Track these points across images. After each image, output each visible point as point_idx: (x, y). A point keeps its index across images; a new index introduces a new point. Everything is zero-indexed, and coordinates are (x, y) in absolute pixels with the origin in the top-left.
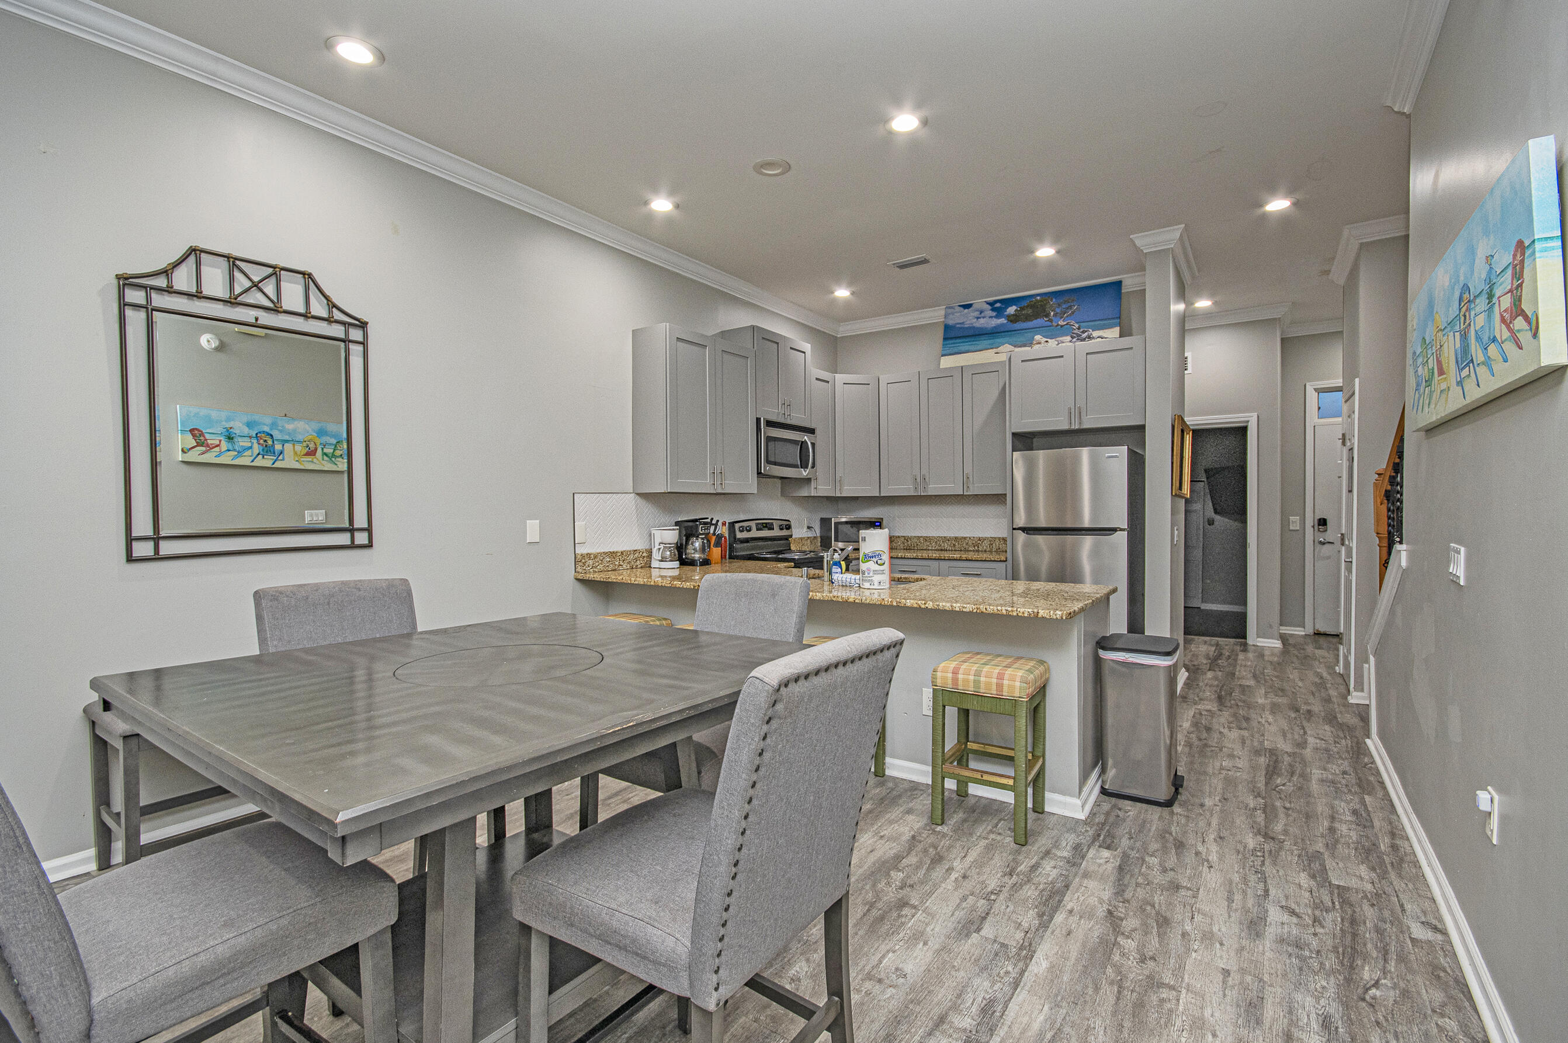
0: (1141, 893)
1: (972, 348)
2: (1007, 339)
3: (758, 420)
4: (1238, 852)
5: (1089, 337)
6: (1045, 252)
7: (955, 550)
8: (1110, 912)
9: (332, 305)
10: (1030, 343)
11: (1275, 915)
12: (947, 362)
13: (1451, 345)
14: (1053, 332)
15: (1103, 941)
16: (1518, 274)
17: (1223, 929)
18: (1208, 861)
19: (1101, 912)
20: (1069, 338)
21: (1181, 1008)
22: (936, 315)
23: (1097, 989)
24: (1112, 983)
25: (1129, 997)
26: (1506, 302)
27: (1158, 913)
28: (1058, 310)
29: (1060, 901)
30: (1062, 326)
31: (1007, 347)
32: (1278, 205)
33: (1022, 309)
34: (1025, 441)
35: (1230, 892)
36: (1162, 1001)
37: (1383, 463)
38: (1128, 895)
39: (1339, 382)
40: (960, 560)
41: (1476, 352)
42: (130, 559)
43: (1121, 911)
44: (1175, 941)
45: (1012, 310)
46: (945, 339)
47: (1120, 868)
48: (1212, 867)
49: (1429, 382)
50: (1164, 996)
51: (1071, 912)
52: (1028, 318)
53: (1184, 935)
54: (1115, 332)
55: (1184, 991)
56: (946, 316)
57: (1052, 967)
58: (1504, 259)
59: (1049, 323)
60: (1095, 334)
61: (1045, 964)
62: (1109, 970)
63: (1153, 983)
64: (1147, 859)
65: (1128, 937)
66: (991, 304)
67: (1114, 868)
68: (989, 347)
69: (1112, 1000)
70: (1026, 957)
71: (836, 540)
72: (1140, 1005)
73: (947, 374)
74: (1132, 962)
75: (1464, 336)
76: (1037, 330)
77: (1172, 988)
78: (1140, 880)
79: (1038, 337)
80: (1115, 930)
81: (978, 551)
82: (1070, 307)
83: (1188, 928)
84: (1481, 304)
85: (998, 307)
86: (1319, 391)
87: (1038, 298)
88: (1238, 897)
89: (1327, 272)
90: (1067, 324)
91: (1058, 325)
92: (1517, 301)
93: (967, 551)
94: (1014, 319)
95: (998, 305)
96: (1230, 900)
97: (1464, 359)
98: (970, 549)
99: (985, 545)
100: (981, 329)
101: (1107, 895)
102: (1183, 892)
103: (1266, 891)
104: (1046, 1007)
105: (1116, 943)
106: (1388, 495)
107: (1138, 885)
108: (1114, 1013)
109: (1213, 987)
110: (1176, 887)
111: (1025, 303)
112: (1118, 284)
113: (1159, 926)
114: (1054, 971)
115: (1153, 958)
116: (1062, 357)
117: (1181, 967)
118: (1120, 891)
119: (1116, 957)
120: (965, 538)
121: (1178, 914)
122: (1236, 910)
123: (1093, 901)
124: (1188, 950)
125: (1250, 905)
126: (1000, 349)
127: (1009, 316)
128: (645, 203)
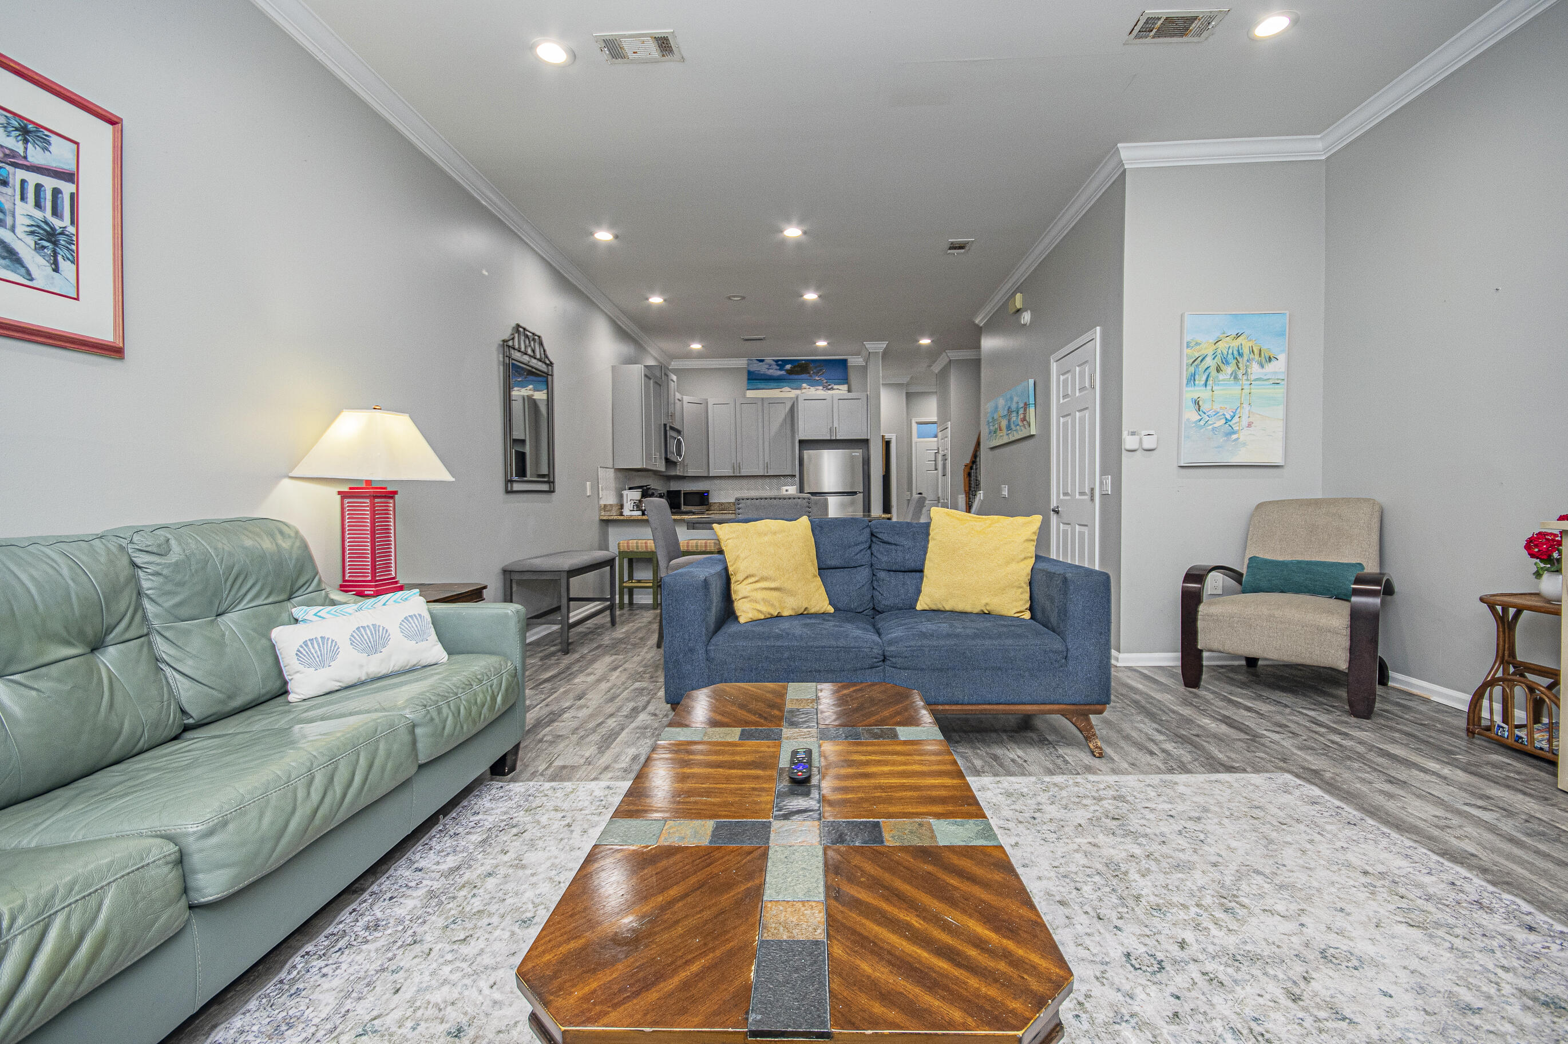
2: (785, 384)
3: (665, 425)
5: (832, 389)
6: (822, 344)
9: (546, 357)
10: (799, 388)
12: (750, 394)
13: (1004, 423)
14: (813, 384)
16: (1025, 410)
20: (821, 388)
22: (742, 363)
26: (1022, 416)
31: (787, 389)
32: (925, 341)
34: (804, 444)
37: (967, 460)
39: (933, 419)
41: (1013, 426)
42: (507, 491)
45: (788, 367)
46: (748, 379)
49: (995, 432)
52: (798, 373)
54: (845, 387)
56: (748, 365)
58: (1021, 405)
60: (836, 387)
66: (777, 361)
71: (684, 505)
73: (753, 401)
75: (1009, 421)
76: (803, 381)
79: (804, 385)
82: (821, 370)
84: (1014, 414)
85: (781, 364)
86: (918, 423)
89: (930, 366)
92: (1025, 417)
94: (790, 372)
97: (1009, 428)
100: (771, 376)
106: (969, 475)
111: (796, 364)
112: (845, 361)
126: (783, 389)
127: (787, 371)
128: (647, 299)
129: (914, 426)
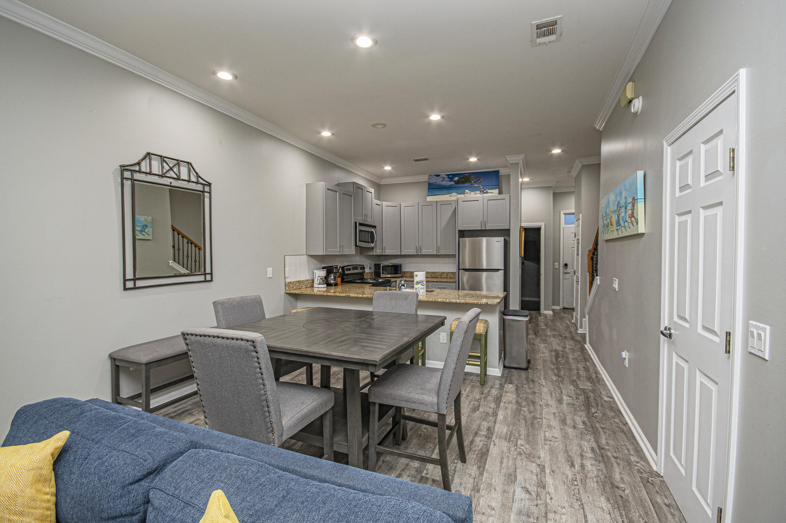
0: (524, 395)
1: (439, 193)
3: (356, 223)
4: (551, 382)
5: (487, 192)
6: (473, 159)
7: (432, 278)
8: (517, 401)
9: (198, 176)
10: (463, 193)
11: (565, 398)
12: (430, 199)
13: (614, 218)
14: (473, 189)
15: (517, 409)
16: (633, 206)
17: (551, 403)
18: (543, 385)
19: (514, 401)
20: (479, 192)
21: (544, 423)
22: (425, 178)
23: (519, 421)
24: (523, 419)
25: (529, 422)
26: (630, 212)
27: (531, 400)
28: (475, 180)
29: (501, 400)
30: (476, 187)
31: (455, 194)
32: (556, 151)
33: (460, 179)
34: (463, 234)
35: (551, 393)
36: (538, 422)
37: (591, 247)
38: (521, 396)
39: (573, 211)
40: (437, 282)
41: (621, 222)
42: (125, 289)
43: (520, 401)
44: (538, 407)
45: (456, 179)
46: (429, 189)
47: (516, 389)
48: (544, 387)
49: (607, 226)
50: (539, 421)
51: (505, 402)
52: (463, 183)
53: (540, 405)
54: (497, 191)
55: (544, 419)
56: (429, 179)
57: (504, 417)
58: (630, 200)
59: (471, 185)
60: (489, 191)
61: (502, 417)
62: (521, 416)
63: (534, 418)
64: (524, 386)
65: (524, 407)
66: (448, 175)
67: (514, 389)
68: (447, 193)
69: (524, 423)
70: (495, 415)
71: (382, 274)
72: (532, 424)
73: (431, 204)
74: (527, 413)
75: (618, 217)
76: (467, 188)
77: (540, 419)
78: (523, 392)
79: (467, 191)
80: (519, 406)
81: (442, 278)
82: (479, 180)
83: (541, 403)
84: (623, 210)
85: (451, 177)
86: (565, 214)
87: (467, 175)
88: (553, 394)
89: (570, 172)
90: (478, 186)
91: (475, 186)
92: (633, 213)
93: (437, 278)
94: (457, 182)
95: (450, 176)
96: (551, 395)
97: (618, 223)
98: (439, 277)
99: (445, 275)
100: (444, 186)
101: (514, 397)
102: (537, 394)
103: (562, 392)
104: (506, 427)
105: (521, 409)
106: (592, 259)
107: (523, 393)
108: (526, 426)
109: (551, 417)
110: (534, 393)
111: (461, 176)
112: (498, 172)
113: (532, 404)
114: (505, 418)
115: (533, 412)
116: (478, 200)
117: (541, 414)
118: (518, 396)
119: (522, 413)
120: (436, 272)
121: (537, 400)
122: (554, 397)
123: (511, 399)
124: (542, 409)
125: (557, 396)
126: (452, 195)
127: (455, 181)
128: (320, 133)
129: (563, 216)
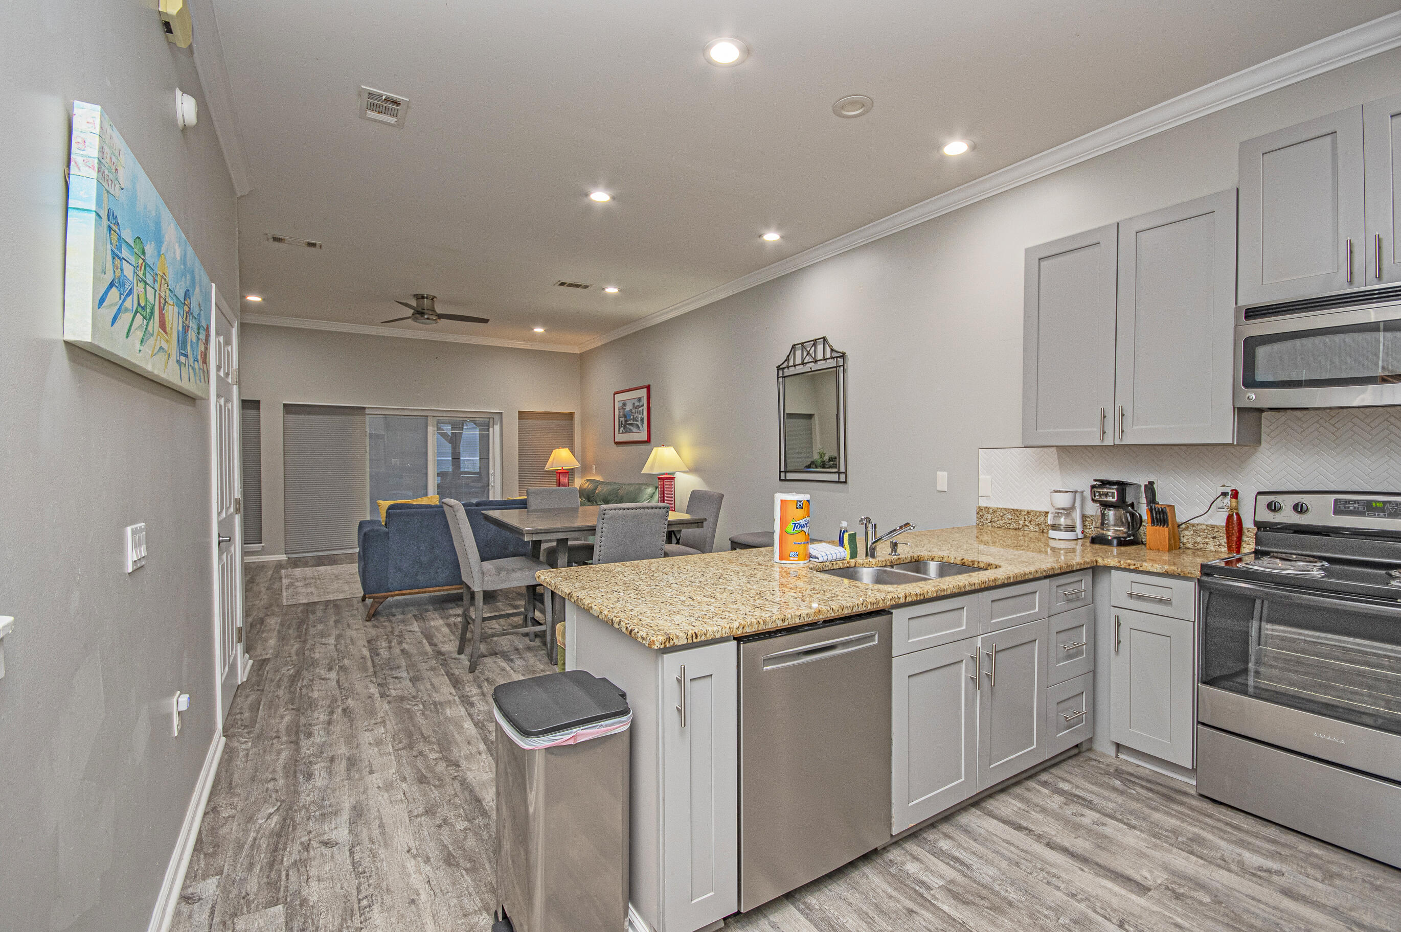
0: (450, 790)
8: (458, 766)
11: (342, 834)
15: (449, 750)
17: (380, 798)
18: (414, 857)
19: (464, 764)
21: (390, 745)
23: (434, 731)
24: (429, 737)
25: (417, 736)
27: (428, 783)
29: (492, 755)
35: (383, 834)
36: (400, 742)
38: (456, 784)
43: (452, 771)
44: (408, 772)
47: (478, 801)
48: (408, 852)
50: (400, 745)
51: (480, 753)
53: (404, 779)
55: (392, 751)
57: (462, 727)
61: (466, 726)
62: (434, 740)
63: (410, 747)
64: (466, 824)
65: (437, 759)
67: (484, 799)
69: (424, 732)
70: (478, 724)
72: (410, 735)
77: (398, 750)
78: (457, 800)
80: (447, 758)
83: (404, 785)
88: (376, 832)
96: (382, 826)
101: (470, 776)
102: (421, 810)
103: (352, 853)
104: (450, 716)
105: (441, 752)
107: (456, 795)
108: (420, 728)
109: (377, 762)
110: (430, 811)
113: (423, 776)
114: (459, 727)
115: (416, 757)
117: (398, 760)
118: (463, 782)
119: (435, 747)
121: (415, 791)
122: (375, 819)
123: (474, 767)
124: (398, 771)
125: (365, 830)
